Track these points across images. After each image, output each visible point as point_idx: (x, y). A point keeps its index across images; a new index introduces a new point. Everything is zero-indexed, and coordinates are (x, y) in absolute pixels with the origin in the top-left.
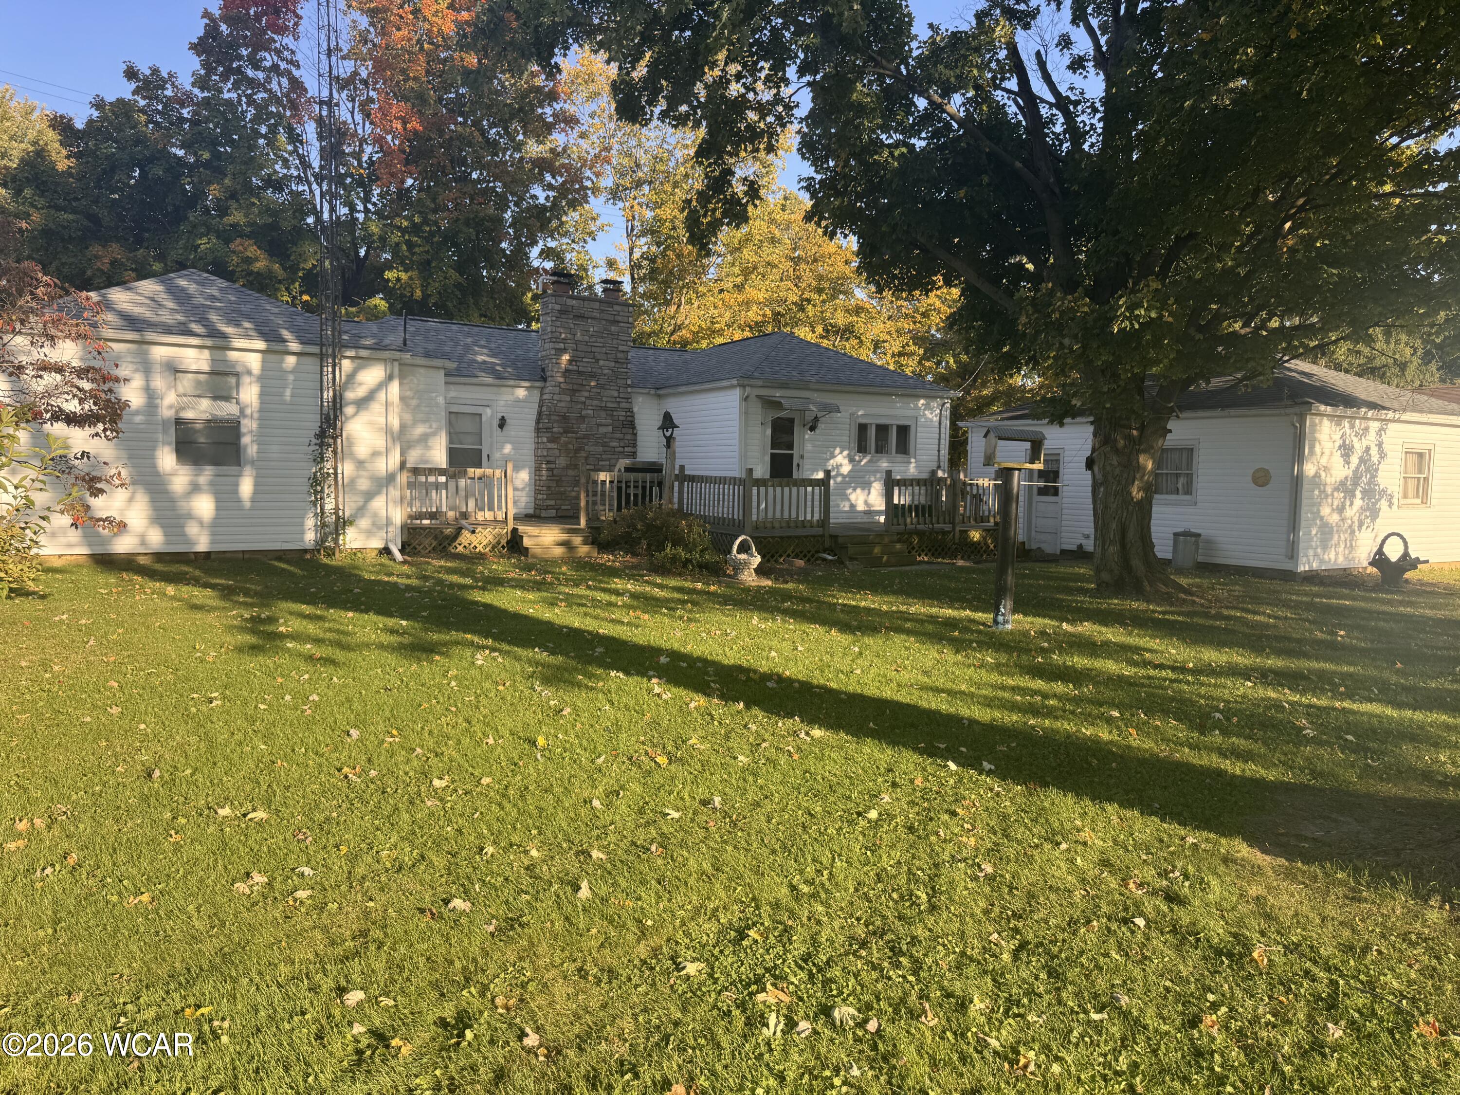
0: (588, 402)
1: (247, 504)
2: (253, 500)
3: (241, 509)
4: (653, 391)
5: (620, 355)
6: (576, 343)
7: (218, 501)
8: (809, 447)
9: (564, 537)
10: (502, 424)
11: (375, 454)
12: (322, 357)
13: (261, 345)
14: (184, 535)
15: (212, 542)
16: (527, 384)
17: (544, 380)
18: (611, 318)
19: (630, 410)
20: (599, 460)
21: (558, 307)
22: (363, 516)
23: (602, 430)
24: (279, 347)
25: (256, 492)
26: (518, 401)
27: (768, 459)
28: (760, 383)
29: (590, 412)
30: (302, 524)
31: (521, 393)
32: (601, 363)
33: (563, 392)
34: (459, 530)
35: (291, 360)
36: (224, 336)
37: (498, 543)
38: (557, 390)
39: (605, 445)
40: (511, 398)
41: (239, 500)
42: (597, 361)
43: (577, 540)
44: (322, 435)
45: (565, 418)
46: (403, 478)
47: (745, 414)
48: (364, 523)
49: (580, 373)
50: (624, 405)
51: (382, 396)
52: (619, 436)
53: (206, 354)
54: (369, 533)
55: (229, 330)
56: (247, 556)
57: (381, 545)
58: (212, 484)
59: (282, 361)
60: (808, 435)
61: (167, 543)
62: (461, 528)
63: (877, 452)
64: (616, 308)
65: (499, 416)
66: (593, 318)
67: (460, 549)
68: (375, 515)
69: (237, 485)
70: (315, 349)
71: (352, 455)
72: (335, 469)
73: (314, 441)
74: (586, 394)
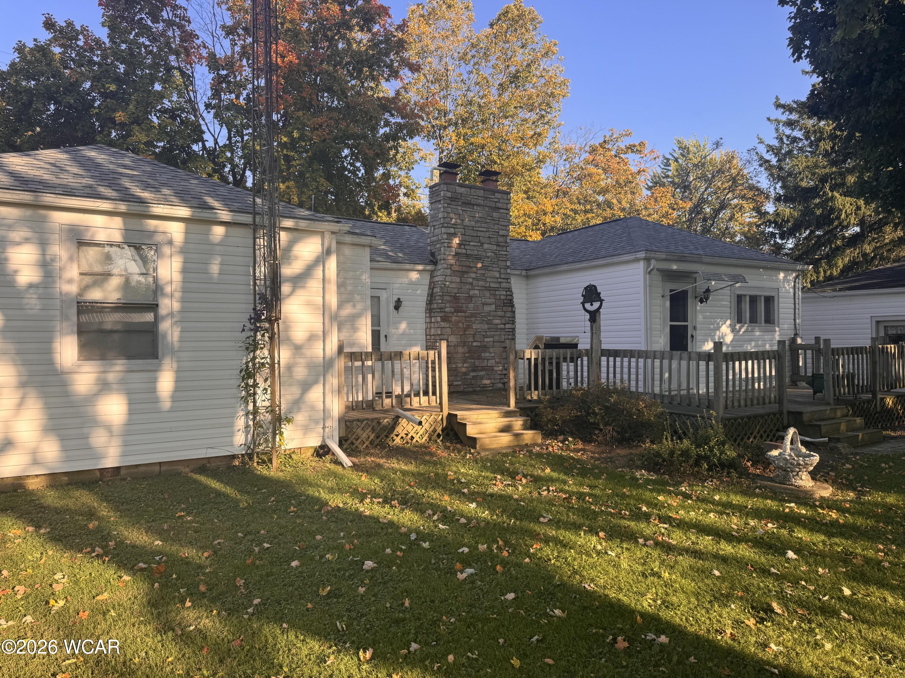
0: (475, 282)
1: (167, 405)
2: (174, 398)
3: (159, 411)
4: (524, 273)
5: (501, 239)
6: (465, 227)
7: (131, 403)
8: (700, 317)
9: (505, 421)
10: (398, 305)
11: (312, 338)
12: (255, 227)
13: (184, 212)
14: (89, 448)
15: (124, 455)
16: (420, 267)
17: (435, 263)
18: (493, 205)
19: (509, 290)
20: (485, 337)
21: (449, 194)
22: (299, 410)
23: (487, 308)
24: (206, 215)
25: (177, 389)
26: (411, 283)
27: (668, 330)
28: (663, 256)
29: (476, 292)
30: (231, 425)
31: (414, 276)
32: (486, 246)
33: (454, 273)
34: (396, 419)
35: (219, 231)
36: (142, 201)
37: (434, 431)
38: (449, 272)
39: (489, 322)
40: (406, 280)
41: (156, 400)
42: (482, 244)
43: (518, 423)
44: (256, 318)
45: (456, 298)
46: (341, 364)
47: (649, 287)
48: (300, 418)
49: (467, 256)
50: (504, 285)
51: (318, 272)
52: (500, 313)
53: (117, 222)
54: (306, 429)
55: (145, 195)
56: (164, 468)
57: (316, 442)
58: (122, 382)
59: (208, 233)
60: (699, 306)
61: (68, 460)
62: (398, 417)
63: (751, 322)
64: (497, 195)
65: (395, 298)
66: (477, 205)
67: (398, 440)
68: (313, 408)
69: (154, 381)
70: (247, 219)
71: (288, 339)
72: (272, 358)
73: (248, 325)
74: (473, 275)
